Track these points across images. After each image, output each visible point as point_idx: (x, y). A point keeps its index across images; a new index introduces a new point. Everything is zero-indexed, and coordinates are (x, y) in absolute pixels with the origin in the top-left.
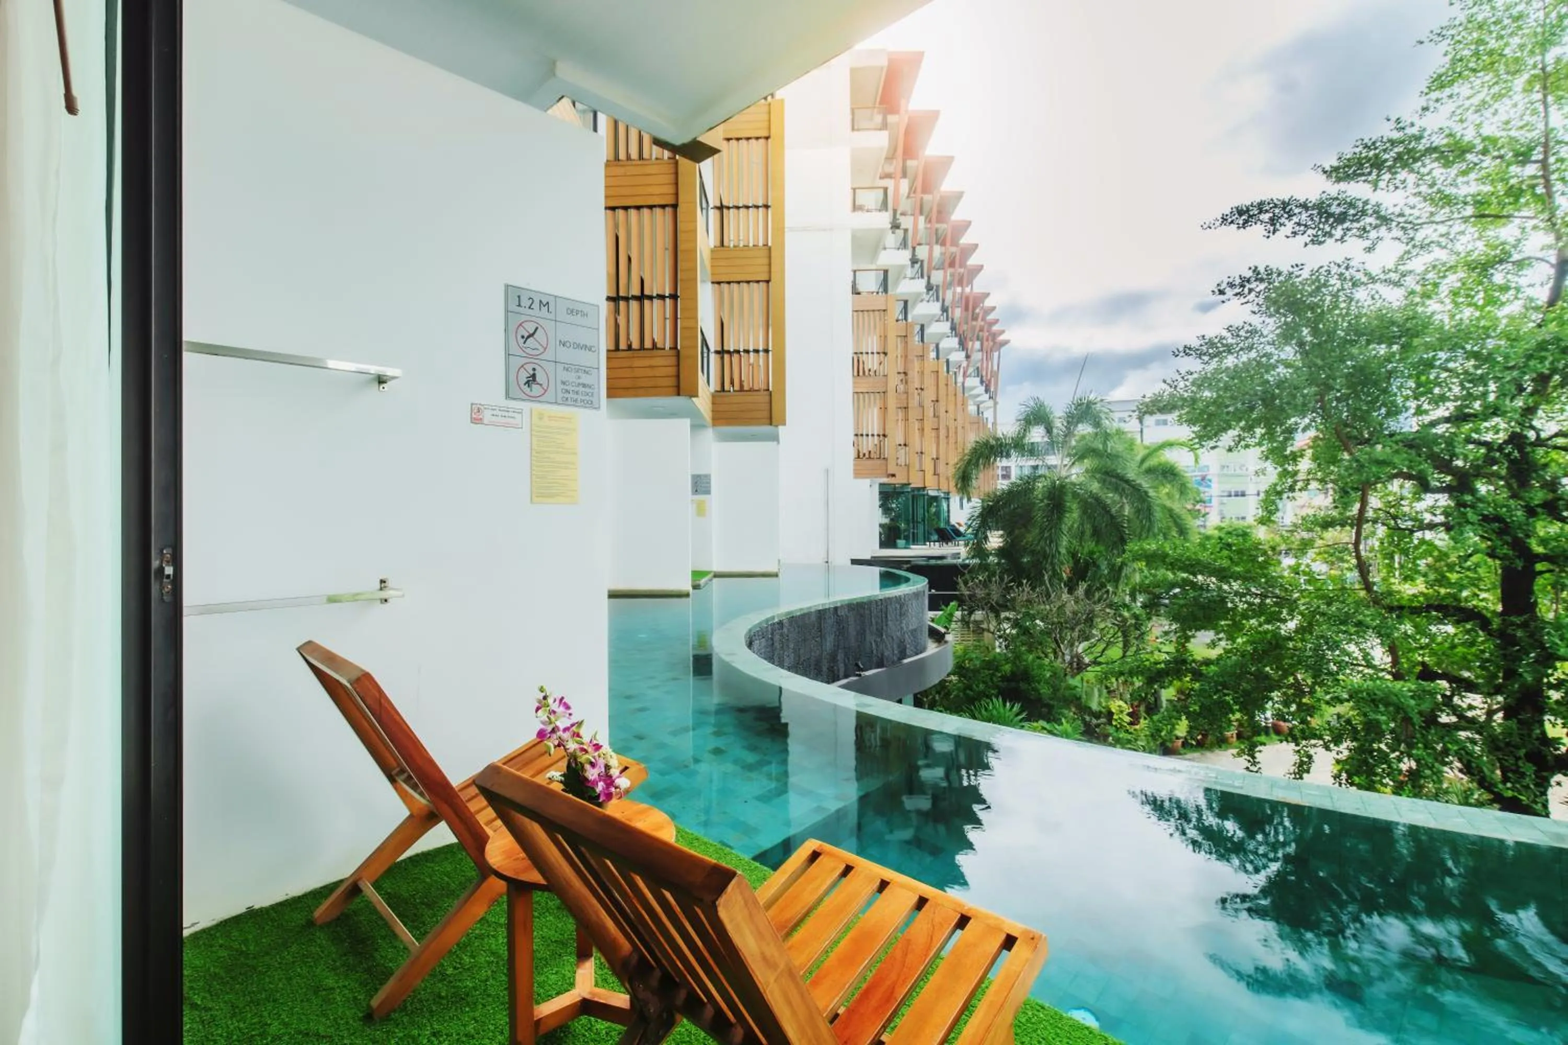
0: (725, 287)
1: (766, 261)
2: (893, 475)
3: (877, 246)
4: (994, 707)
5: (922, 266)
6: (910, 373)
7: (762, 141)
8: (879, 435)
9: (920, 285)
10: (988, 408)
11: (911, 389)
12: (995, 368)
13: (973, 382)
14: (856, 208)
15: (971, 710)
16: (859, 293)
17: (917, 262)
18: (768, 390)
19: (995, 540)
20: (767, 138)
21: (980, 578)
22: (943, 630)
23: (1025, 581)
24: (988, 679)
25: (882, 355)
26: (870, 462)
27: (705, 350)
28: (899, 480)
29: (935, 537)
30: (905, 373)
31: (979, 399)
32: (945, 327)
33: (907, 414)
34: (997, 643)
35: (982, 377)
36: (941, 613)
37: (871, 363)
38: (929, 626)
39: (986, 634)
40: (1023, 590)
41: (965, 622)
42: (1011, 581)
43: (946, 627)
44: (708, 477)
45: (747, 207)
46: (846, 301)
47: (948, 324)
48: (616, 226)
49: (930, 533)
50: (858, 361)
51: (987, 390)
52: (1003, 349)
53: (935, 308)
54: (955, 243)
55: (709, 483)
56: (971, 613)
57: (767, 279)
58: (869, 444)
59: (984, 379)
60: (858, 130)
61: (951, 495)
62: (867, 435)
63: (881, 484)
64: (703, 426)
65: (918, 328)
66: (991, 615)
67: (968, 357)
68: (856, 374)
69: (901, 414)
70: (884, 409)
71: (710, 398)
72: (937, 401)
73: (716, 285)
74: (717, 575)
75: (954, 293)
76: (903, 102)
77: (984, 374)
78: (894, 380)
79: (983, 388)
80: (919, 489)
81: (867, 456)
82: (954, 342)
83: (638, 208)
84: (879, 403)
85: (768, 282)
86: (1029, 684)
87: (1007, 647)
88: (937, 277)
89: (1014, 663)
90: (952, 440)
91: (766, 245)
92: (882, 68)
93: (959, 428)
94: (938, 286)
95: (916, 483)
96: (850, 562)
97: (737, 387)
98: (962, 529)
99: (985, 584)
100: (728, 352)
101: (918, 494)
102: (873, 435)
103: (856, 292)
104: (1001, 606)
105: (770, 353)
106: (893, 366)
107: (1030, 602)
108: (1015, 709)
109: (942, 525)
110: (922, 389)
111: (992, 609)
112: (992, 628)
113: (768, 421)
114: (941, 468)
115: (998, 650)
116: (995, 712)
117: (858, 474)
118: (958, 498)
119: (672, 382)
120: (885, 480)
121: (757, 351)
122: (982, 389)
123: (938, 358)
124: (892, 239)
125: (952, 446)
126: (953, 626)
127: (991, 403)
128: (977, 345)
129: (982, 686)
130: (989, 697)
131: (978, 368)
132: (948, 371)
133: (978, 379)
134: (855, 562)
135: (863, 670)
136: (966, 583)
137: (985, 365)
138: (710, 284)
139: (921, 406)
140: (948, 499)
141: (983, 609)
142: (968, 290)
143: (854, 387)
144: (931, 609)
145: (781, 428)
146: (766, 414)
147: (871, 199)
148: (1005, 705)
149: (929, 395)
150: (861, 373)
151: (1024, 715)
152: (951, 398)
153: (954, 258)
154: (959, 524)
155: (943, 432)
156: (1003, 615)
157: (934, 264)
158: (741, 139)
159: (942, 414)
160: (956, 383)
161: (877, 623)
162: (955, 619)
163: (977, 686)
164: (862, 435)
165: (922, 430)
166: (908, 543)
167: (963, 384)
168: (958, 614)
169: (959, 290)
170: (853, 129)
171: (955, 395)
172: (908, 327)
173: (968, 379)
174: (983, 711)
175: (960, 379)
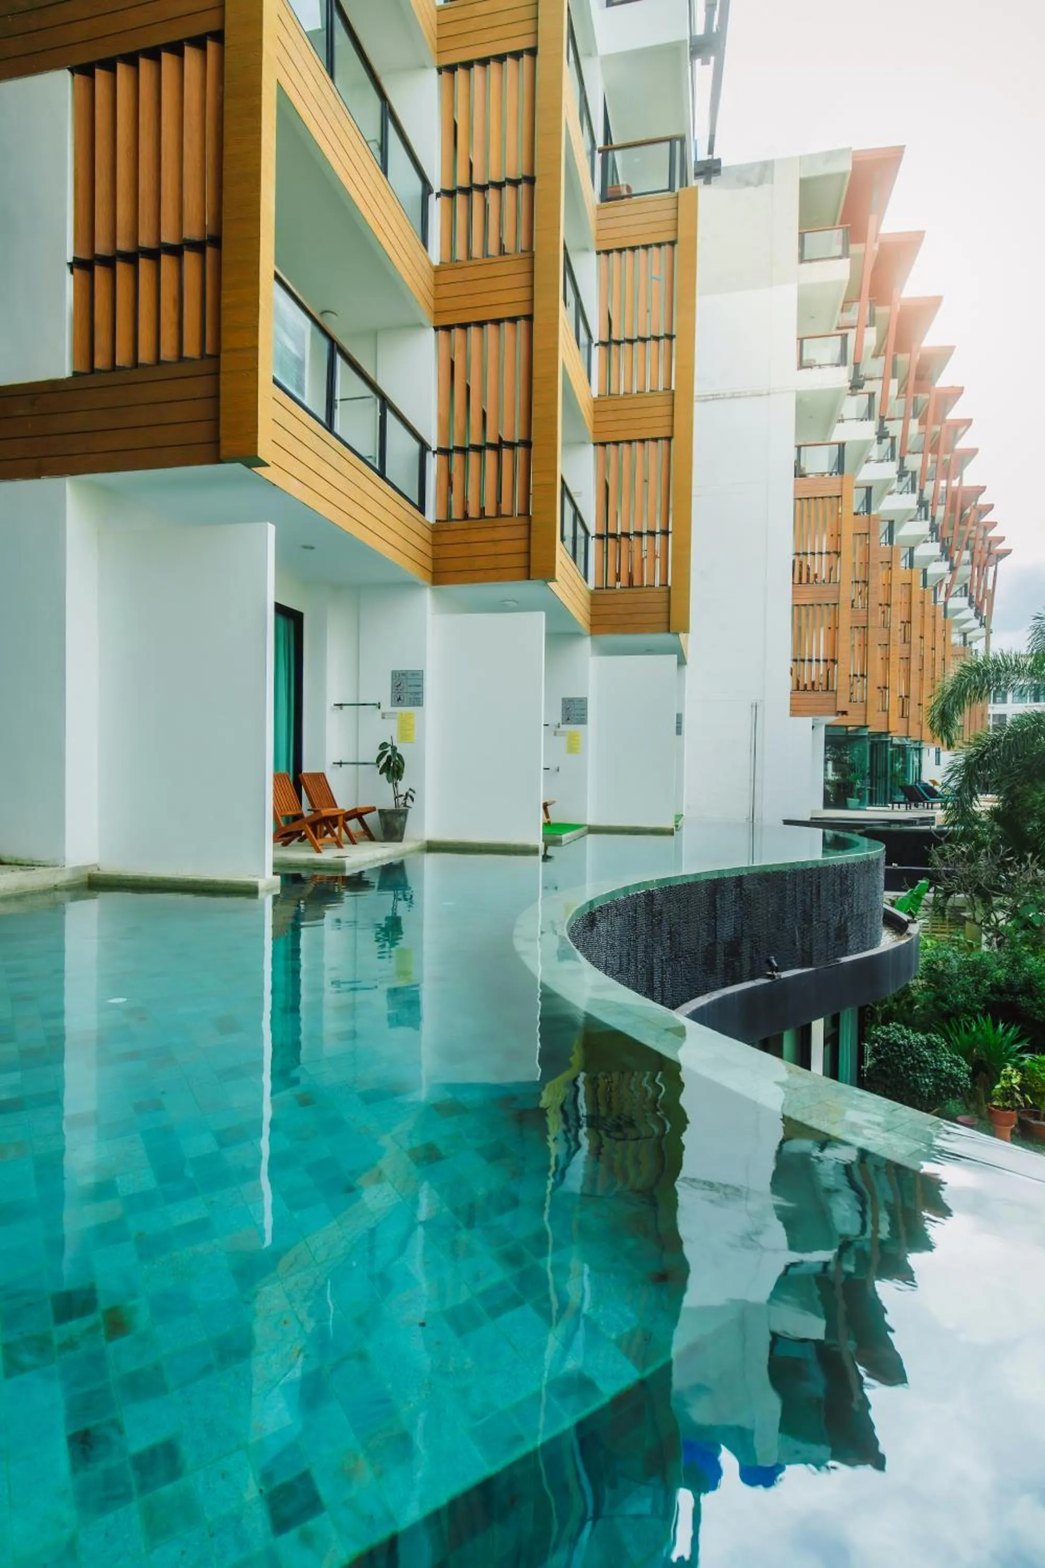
0: (611, 448)
1: (666, 410)
2: (844, 713)
3: (832, 417)
4: (979, 1029)
5: (893, 445)
6: (872, 584)
7: (666, 249)
8: (825, 661)
9: (890, 470)
10: (980, 638)
11: (874, 602)
12: (990, 587)
13: (958, 603)
14: (802, 365)
15: (944, 1030)
16: (804, 476)
17: (886, 437)
18: (666, 585)
19: (985, 803)
20: (673, 243)
21: (964, 849)
22: (906, 917)
23: (1030, 855)
24: (971, 989)
25: (834, 556)
26: (813, 695)
27: (580, 532)
28: (852, 720)
29: (901, 798)
30: (866, 583)
31: (965, 626)
32: (923, 528)
33: (865, 636)
34: (984, 938)
35: (971, 597)
36: (904, 894)
37: (820, 566)
38: (885, 910)
39: (968, 924)
40: (1027, 868)
41: (938, 909)
42: (1009, 854)
43: (910, 913)
44: (583, 702)
45: (644, 340)
46: (786, 486)
47: (927, 524)
48: (451, 352)
49: (893, 793)
50: (801, 566)
51: (978, 614)
52: (1002, 564)
53: (909, 501)
54: (939, 418)
55: (585, 709)
56: (948, 894)
57: (668, 435)
58: (815, 673)
59: (974, 599)
60: (810, 261)
61: (924, 745)
62: (810, 660)
63: (827, 726)
64: (577, 635)
65: (884, 526)
66: (978, 900)
67: (953, 569)
68: (797, 581)
69: (857, 637)
70: (834, 629)
71: (588, 596)
72: (909, 622)
73: (600, 448)
74: (593, 830)
75: (936, 487)
76: (872, 219)
77: (974, 594)
78: (848, 592)
79: (972, 611)
80: (880, 734)
81: (809, 688)
82: (934, 549)
83: (481, 324)
84: (827, 620)
85: (669, 439)
86: (1034, 999)
87: (999, 944)
88: (914, 462)
89: (1012, 968)
90: (927, 674)
91: (668, 389)
92: (844, 175)
93: (939, 660)
94: (914, 473)
95: (876, 725)
96: (782, 822)
97: (624, 581)
98: (938, 788)
99: (971, 858)
100: (614, 536)
101: (878, 743)
102: (818, 660)
103: (799, 473)
104: (994, 888)
105: (670, 536)
106: (847, 570)
107: (1036, 883)
108: (1010, 1034)
109: (911, 781)
110: (888, 605)
111: (979, 891)
112: (979, 919)
113: (665, 626)
114: (913, 710)
115: (985, 948)
116: (980, 1036)
117: (795, 711)
118: (933, 751)
119: (519, 561)
120: (832, 719)
121: (652, 534)
122: (970, 613)
123: (911, 566)
124: (853, 405)
125: (927, 682)
126: (922, 911)
127: (982, 631)
128: (966, 555)
129: (961, 998)
130: (973, 1013)
131: (966, 585)
132: (925, 585)
133: (966, 600)
134: (787, 822)
135: (777, 970)
136: (942, 856)
137: (975, 584)
138: (592, 446)
139: (886, 626)
140: (919, 750)
141: (966, 891)
142: (955, 483)
143: (793, 598)
144: (888, 888)
145: (682, 636)
146: (663, 617)
147: (825, 351)
148: (995, 1026)
149: (897, 615)
150: (804, 581)
151: (1025, 1043)
152: (929, 620)
153: (939, 440)
154: (934, 782)
155: (915, 665)
156: (996, 901)
157: (908, 447)
158: (638, 248)
159: (915, 640)
160: (935, 602)
161: (804, 901)
162: (923, 902)
163: (954, 996)
164: (803, 661)
165: (887, 659)
166: (862, 803)
167: (945, 604)
168: (929, 896)
169: (943, 483)
170: (802, 260)
171: (934, 617)
172: (872, 523)
173: (951, 599)
174: (962, 1032)
175: (941, 598)
